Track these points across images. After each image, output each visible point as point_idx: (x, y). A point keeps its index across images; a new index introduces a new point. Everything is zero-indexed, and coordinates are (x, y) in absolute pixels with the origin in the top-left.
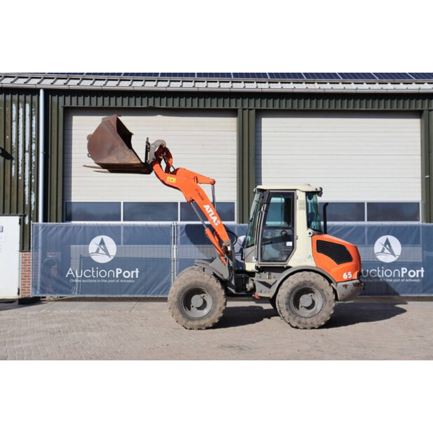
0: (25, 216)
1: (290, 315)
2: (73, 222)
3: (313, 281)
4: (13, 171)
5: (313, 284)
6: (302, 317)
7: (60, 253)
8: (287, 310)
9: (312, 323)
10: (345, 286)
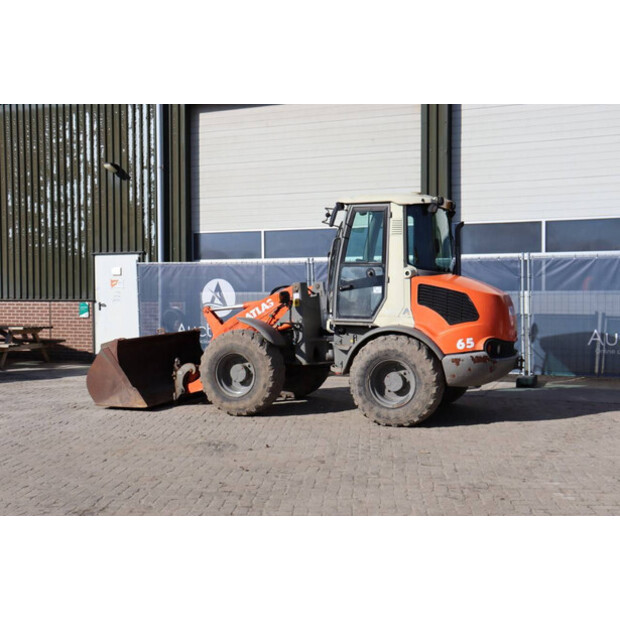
0: (144, 254)
1: (364, 402)
2: (203, 262)
3: (400, 350)
4: (131, 195)
5: (399, 355)
6: (383, 407)
7: (184, 303)
8: (360, 394)
9: (397, 418)
10: (457, 361)
